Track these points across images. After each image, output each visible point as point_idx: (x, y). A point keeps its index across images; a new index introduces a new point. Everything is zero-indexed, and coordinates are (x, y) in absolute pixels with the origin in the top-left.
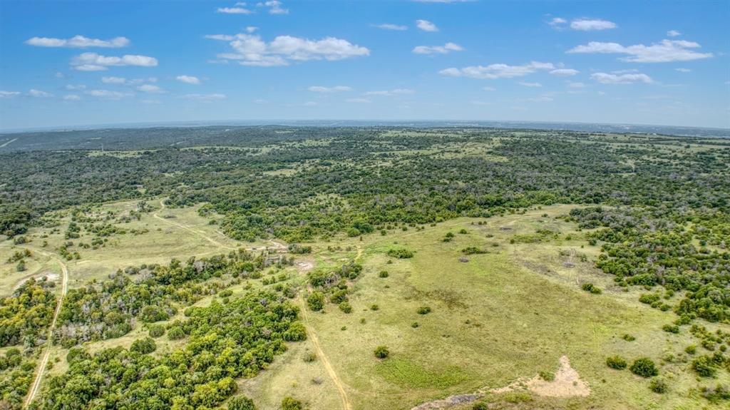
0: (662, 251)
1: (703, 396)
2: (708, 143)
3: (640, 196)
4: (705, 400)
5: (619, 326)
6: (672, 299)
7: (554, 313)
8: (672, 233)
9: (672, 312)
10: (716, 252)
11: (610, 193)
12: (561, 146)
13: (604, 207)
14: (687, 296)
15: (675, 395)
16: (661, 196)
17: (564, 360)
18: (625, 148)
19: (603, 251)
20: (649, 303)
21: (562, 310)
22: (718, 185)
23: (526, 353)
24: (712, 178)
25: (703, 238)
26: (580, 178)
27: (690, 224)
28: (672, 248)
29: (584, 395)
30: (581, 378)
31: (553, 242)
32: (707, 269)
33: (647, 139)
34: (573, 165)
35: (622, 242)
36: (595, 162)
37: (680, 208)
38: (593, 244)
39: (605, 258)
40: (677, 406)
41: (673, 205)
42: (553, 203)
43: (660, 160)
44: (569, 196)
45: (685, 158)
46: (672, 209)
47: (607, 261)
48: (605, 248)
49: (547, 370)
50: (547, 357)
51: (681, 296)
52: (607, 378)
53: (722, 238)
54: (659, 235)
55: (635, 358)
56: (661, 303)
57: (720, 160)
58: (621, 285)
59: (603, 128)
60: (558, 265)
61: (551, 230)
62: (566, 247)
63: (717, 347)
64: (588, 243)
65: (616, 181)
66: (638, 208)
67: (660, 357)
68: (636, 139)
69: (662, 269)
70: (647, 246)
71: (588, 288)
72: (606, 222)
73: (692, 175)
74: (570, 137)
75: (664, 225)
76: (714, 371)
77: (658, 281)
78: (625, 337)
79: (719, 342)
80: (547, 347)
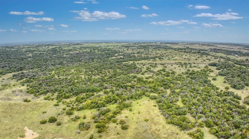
0: (47, 82)
1: (72, 121)
2: (54, 45)
3: (36, 65)
4: (73, 122)
5: (40, 110)
6: (54, 96)
7: (17, 113)
8: (48, 75)
9: (55, 100)
10: (63, 78)
11: (25, 66)
12: (4, 52)
13: (24, 71)
14: (58, 93)
15: (64, 124)
16: (42, 64)
17: (26, 128)
18: (28, 50)
19: (27, 87)
20: (47, 99)
21: (19, 111)
22: (59, 58)
23: (12, 131)
24: (57, 56)
25: (58, 75)
26: (13, 63)
27: (53, 71)
28: (50, 80)
29: (37, 136)
30: (34, 132)
31: (8, 88)
32: (62, 84)
33: (35, 46)
34: (10, 58)
35: (33, 82)
36: (18, 56)
37: (49, 67)
38: (23, 85)
39: (29, 89)
40: (66, 127)
41: (47, 66)
42: (6, 74)
43: (40, 52)
44: (11, 70)
45: (48, 51)
46: (47, 68)
47: (30, 90)
48: (28, 85)
49: (22, 134)
50: (20, 129)
51: (56, 94)
52: (42, 128)
53: (64, 73)
54: (45, 77)
55: (49, 118)
56: (51, 98)
57: (59, 50)
58: (36, 96)
59: (19, 44)
60: (13, 96)
61: (7, 84)
62: (14, 89)
63: (71, 105)
64: (21, 85)
65: (27, 62)
66: (36, 70)
67: (56, 114)
68: (31, 46)
69: (48, 87)
70: (42, 81)
71: (26, 101)
72: (26, 76)
73: (51, 56)
74: (7, 48)
75: (45, 73)
76: (73, 112)
77: (48, 92)
78: (43, 113)
79: (71, 104)
80: (18, 126)
